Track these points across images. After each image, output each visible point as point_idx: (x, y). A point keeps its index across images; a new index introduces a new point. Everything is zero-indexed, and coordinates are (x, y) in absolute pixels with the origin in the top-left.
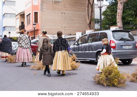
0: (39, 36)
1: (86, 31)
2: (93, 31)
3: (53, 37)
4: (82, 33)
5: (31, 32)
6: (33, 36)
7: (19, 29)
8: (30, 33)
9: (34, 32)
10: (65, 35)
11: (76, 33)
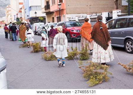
0: (64, 16)
1: (113, 11)
2: (120, 11)
3: (78, 17)
4: (108, 13)
5: (56, 11)
6: (59, 16)
7: (44, 9)
8: (55, 13)
9: (59, 12)
10: (91, 15)
11: (103, 13)
